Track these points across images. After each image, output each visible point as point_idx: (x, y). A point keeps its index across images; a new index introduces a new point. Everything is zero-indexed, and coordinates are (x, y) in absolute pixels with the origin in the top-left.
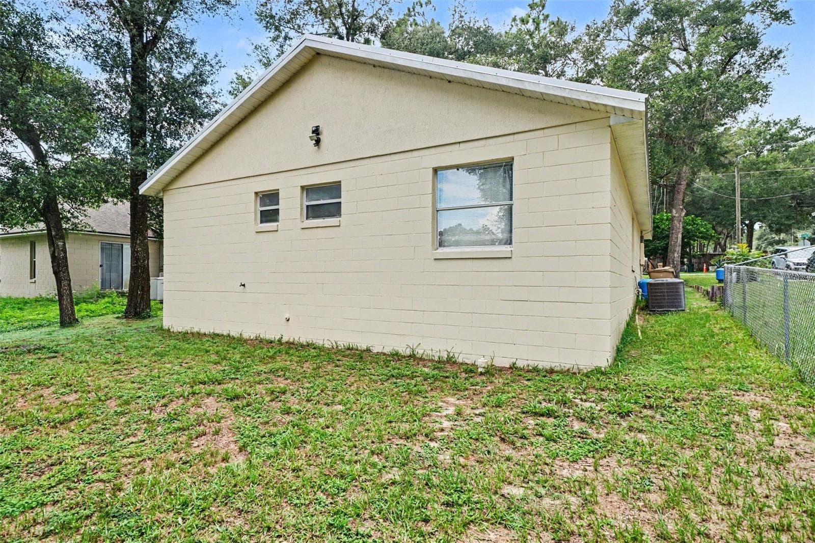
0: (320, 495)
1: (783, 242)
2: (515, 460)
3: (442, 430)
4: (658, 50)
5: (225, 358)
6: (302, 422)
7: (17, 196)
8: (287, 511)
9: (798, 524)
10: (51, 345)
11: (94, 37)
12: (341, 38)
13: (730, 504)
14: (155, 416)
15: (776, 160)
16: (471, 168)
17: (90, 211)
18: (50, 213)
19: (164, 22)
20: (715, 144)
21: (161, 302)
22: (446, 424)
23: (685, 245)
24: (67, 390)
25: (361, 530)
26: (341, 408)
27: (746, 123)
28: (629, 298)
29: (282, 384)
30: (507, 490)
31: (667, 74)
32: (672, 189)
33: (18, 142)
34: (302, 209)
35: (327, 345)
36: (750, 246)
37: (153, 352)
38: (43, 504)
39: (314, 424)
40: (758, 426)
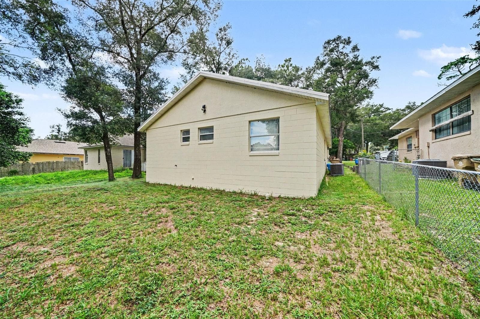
0: (206, 245)
1: (379, 150)
2: (280, 232)
3: (252, 221)
4: (332, 78)
5: (169, 193)
6: (199, 218)
7: (94, 132)
8: (193, 251)
9: (382, 253)
10: (106, 188)
11: (122, 73)
12: (214, 72)
13: (359, 247)
14: (143, 215)
15: (376, 119)
16: (263, 121)
17: (120, 138)
18: (105, 138)
19: (148, 67)
20: (354, 113)
21: (145, 172)
22: (254, 219)
23: (344, 150)
24: (111, 205)
25: (221, 259)
26: (213, 212)
27: (365, 105)
28: (323, 170)
29: (190, 203)
30: (277, 243)
31: (336, 87)
32: (339, 130)
33: (95, 113)
34: (198, 137)
35: (208, 189)
36: (367, 151)
37: (143, 191)
38: (104, 246)
39: (203, 219)
40: (370, 218)
